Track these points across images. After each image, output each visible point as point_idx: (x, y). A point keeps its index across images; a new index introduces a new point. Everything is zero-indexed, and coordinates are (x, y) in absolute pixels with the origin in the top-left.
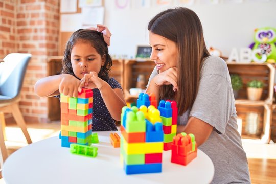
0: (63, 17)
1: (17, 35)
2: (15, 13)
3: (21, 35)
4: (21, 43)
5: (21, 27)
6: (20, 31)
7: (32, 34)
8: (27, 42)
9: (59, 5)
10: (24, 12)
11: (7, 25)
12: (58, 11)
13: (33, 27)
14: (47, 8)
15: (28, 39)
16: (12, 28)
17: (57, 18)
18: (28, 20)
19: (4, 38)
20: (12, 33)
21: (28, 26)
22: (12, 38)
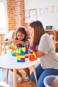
0: (26, 19)
1: (14, 25)
2: (13, 19)
3: (15, 25)
4: (15, 27)
5: (15, 23)
6: (15, 24)
7: (17, 24)
8: (16, 27)
9: (24, 15)
10: (15, 18)
11: (11, 22)
12: (24, 17)
13: (18, 22)
14: (21, 17)
15: (16, 26)
16: (12, 23)
17: (24, 19)
18: (16, 21)
19: (11, 26)
20: (12, 24)
21: (16, 22)
22: (13, 26)
